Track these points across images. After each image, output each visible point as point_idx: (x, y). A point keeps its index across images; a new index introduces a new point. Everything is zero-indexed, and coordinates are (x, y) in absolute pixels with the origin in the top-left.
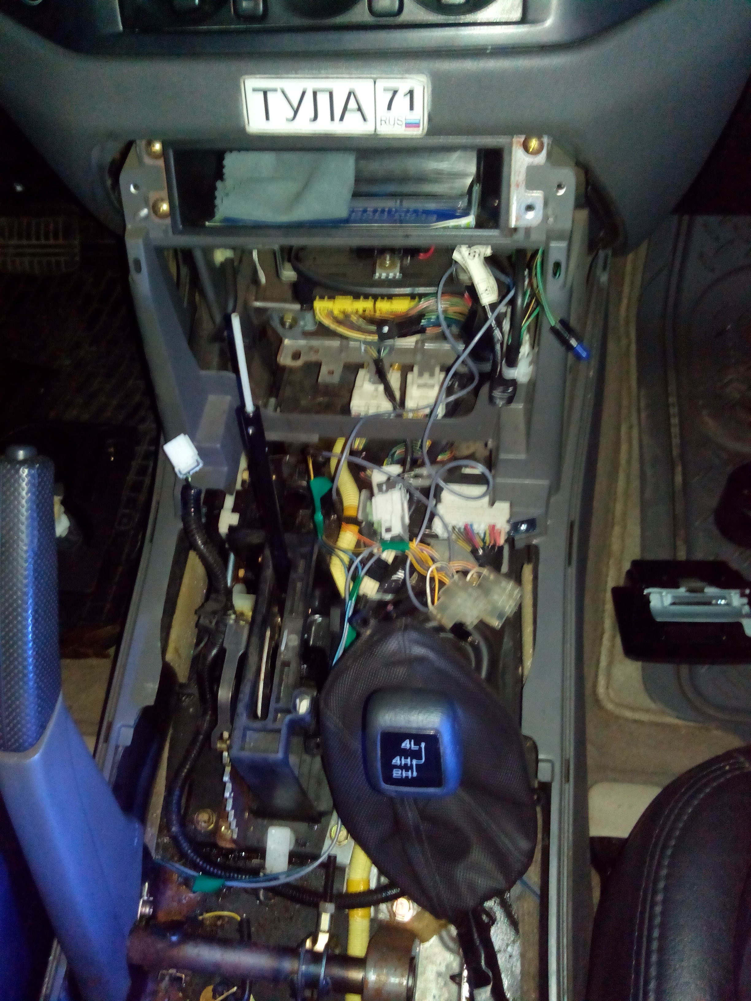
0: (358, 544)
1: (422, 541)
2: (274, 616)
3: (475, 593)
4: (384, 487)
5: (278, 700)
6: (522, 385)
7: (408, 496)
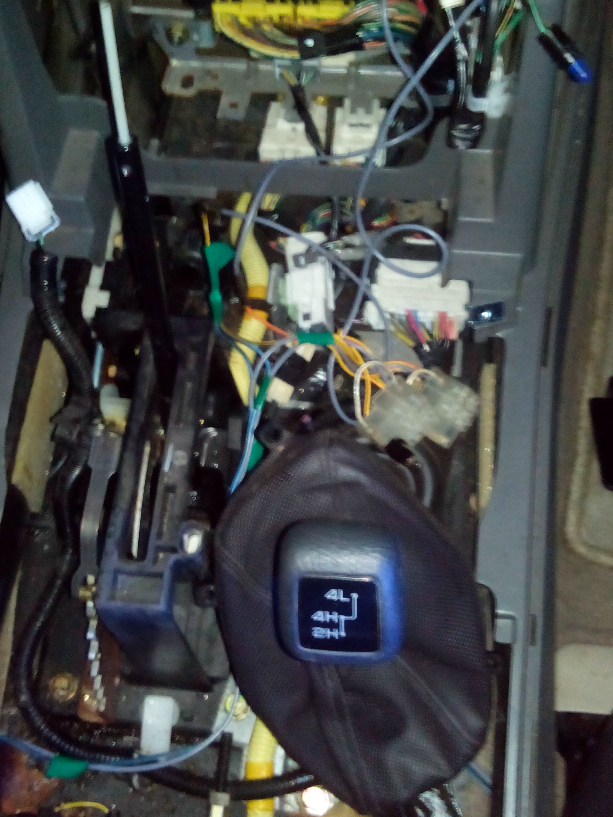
0: (266, 337)
1: (351, 333)
2: (156, 427)
3: (418, 400)
4: (302, 261)
5: (160, 535)
6: (493, 120)
7: (333, 274)
